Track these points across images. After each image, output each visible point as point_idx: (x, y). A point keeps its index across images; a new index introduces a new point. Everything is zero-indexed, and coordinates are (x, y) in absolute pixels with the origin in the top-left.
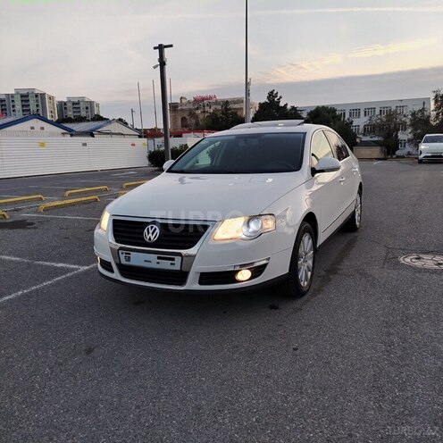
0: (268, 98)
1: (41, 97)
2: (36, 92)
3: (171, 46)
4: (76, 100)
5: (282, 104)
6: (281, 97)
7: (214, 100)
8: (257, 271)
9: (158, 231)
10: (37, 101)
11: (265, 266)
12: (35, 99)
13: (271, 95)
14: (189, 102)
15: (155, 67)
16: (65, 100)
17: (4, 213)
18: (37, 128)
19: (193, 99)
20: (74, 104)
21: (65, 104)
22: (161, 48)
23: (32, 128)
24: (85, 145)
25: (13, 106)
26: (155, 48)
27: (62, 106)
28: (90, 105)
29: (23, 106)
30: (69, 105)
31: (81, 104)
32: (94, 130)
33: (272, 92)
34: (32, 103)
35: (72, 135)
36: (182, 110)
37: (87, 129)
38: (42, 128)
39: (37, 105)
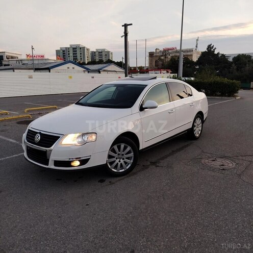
0: (207, 49)
1: (83, 49)
2: (81, 46)
3: (131, 24)
4: (101, 51)
5: (216, 52)
6: (215, 49)
7: (175, 50)
8: (83, 162)
9: (39, 137)
10: (81, 51)
11: (89, 159)
12: (80, 50)
13: (210, 47)
14: (160, 51)
15: (122, 37)
16: (95, 51)
17: (30, 116)
18: (71, 68)
19: (162, 50)
20: (99, 53)
21: (95, 53)
22: (126, 26)
23: (68, 68)
24: (93, 77)
25: (69, 54)
26: (123, 26)
27: (93, 54)
28: (108, 53)
29: (74, 54)
30: (97, 53)
31: (103, 53)
32: (101, 69)
33: (210, 45)
34: (78, 52)
35: (88, 72)
36: (156, 56)
37: (97, 69)
38: (73, 68)
39: (81, 54)
